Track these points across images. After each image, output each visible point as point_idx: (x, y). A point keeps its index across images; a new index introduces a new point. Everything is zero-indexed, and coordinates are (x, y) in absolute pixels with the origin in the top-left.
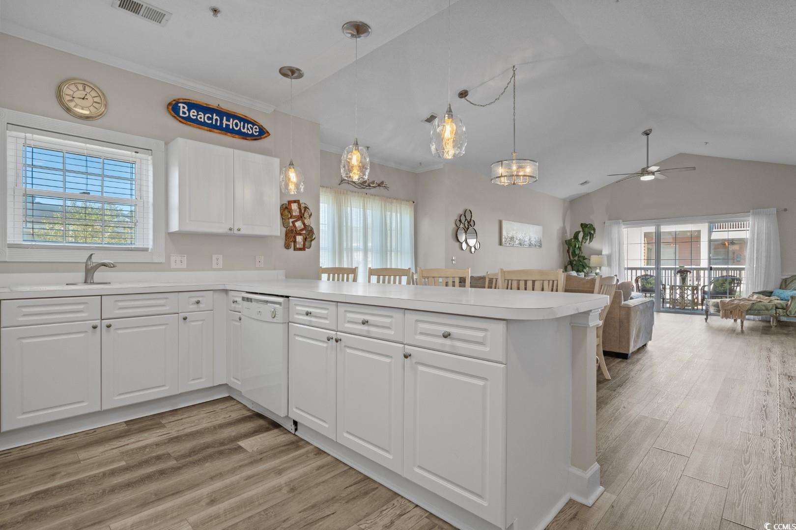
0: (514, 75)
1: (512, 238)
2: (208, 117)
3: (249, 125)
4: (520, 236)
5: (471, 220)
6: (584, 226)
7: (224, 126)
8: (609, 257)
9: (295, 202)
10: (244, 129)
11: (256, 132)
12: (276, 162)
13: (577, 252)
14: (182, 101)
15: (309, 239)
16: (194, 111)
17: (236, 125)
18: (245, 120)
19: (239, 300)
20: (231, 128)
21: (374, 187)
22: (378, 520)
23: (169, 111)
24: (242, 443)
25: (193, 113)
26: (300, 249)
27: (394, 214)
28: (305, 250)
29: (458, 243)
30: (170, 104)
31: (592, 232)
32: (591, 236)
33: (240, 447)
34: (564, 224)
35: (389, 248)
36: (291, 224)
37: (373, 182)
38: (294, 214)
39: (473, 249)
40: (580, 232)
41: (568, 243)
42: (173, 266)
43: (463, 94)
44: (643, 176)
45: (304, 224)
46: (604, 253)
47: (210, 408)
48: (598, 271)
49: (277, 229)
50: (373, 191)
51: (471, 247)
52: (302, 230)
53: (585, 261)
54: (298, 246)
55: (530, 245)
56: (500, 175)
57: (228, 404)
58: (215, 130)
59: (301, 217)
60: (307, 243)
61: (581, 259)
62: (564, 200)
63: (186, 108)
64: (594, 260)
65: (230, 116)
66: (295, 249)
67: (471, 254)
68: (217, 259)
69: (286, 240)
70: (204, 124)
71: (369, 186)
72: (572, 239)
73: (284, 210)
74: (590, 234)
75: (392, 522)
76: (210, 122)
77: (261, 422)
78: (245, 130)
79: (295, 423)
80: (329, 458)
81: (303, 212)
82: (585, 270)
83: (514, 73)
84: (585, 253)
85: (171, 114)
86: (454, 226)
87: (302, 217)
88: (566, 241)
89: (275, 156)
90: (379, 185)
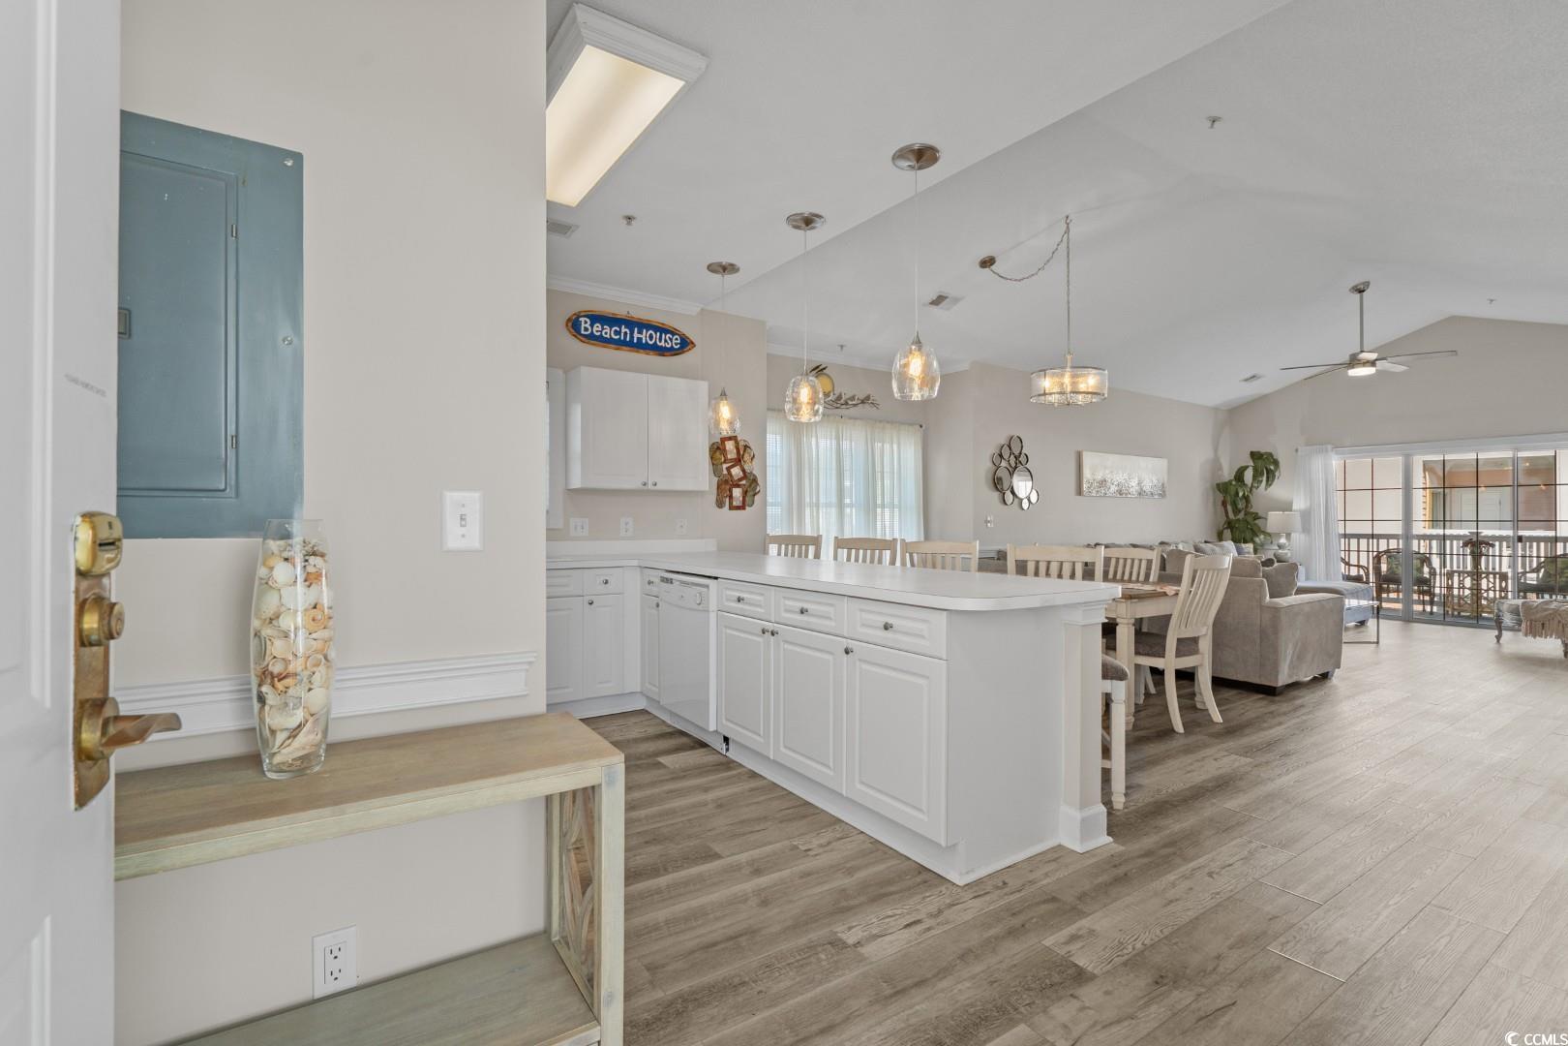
0: (1067, 231)
1: (1103, 483)
2: (616, 331)
3: (668, 335)
4: (1119, 477)
5: (1020, 453)
6: (1255, 456)
7: (635, 341)
8: (1306, 516)
9: (730, 438)
10: (660, 341)
11: (676, 344)
12: (703, 386)
13: (1241, 505)
14: (582, 314)
15: (752, 493)
16: (598, 325)
17: (651, 337)
18: (662, 330)
19: (657, 580)
20: (644, 341)
21: (855, 405)
22: (814, 840)
23: (568, 330)
24: (662, 759)
25: (597, 327)
26: (738, 508)
27: (887, 446)
28: (745, 509)
29: (996, 495)
30: (569, 320)
31: (1272, 468)
32: (1271, 477)
33: (660, 763)
34: (1216, 450)
35: (879, 502)
36: (725, 472)
37: (852, 398)
38: (729, 457)
39: (1025, 504)
40: (1247, 467)
41: (1223, 488)
42: (573, 533)
43: (987, 263)
44: (1353, 368)
45: (744, 471)
46: (1295, 507)
47: (621, 721)
48: (1283, 541)
49: (704, 480)
50: (852, 411)
51: (1021, 500)
52: (740, 480)
53: (1257, 522)
54: (734, 504)
55: (1140, 494)
56: (1042, 392)
57: (643, 718)
58: (624, 348)
59: (738, 461)
60: (748, 499)
61: (1250, 519)
62: (1216, 409)
63: (589, 322)
64: (1273, 520)
65: (643, 325)
66: (732, 508)
67: (1020, 511)
68: (627, 524)
69: (718, 495)
70: (609, 341)
71: (846, 403)
72: (1230, 481)
73: (715, 452)
74: (1269, 471)
75: (829, 843)
76: (618, 337)
77: (684, 740)
78: (662, 344)
79: (726, 740)
80: (765, 781)
81: (742, 453)
82: (1257, 540)
83: (1068, 227)
84: (1257, 506)
85: (570, 332)
86: (989, 464)
87: (740, 461)
88: (1218, 485)
89: (703, 379)
90: (863, 402)
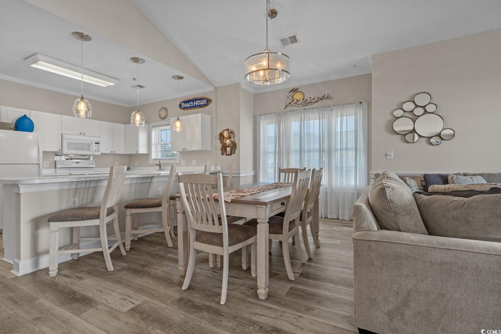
2: (189, 104)
3: (203, 100)
5: (428, 104)
7: (195, 105)
9: (226, 130)
11: (205, 102)
14: (182, 102)
15: (234, 149)
17: (198, 103)
18: (201, 99)
20: (197, 105)
21: (316, 102)
25: (186, 105)
28: (231, 155)
30: (179, 105)
37: (315, 99)
38: (226, 136)
39: (435, 141)
42: (182, 164)
43: (273, 15)
45: (231, 141)
51: (429, 138)
52: (230, 144)
54: (228, 153)
58: (192, 108)
59: (230, 137)
60: (233, 152)
65: (196, 100)
68: (194, 161)
69: (222, 150)
70: (189, 107)
71: (311, 102)
73: (221, 136)
85: (179, 108)
86: (390, 117)
90: (321, 99)
